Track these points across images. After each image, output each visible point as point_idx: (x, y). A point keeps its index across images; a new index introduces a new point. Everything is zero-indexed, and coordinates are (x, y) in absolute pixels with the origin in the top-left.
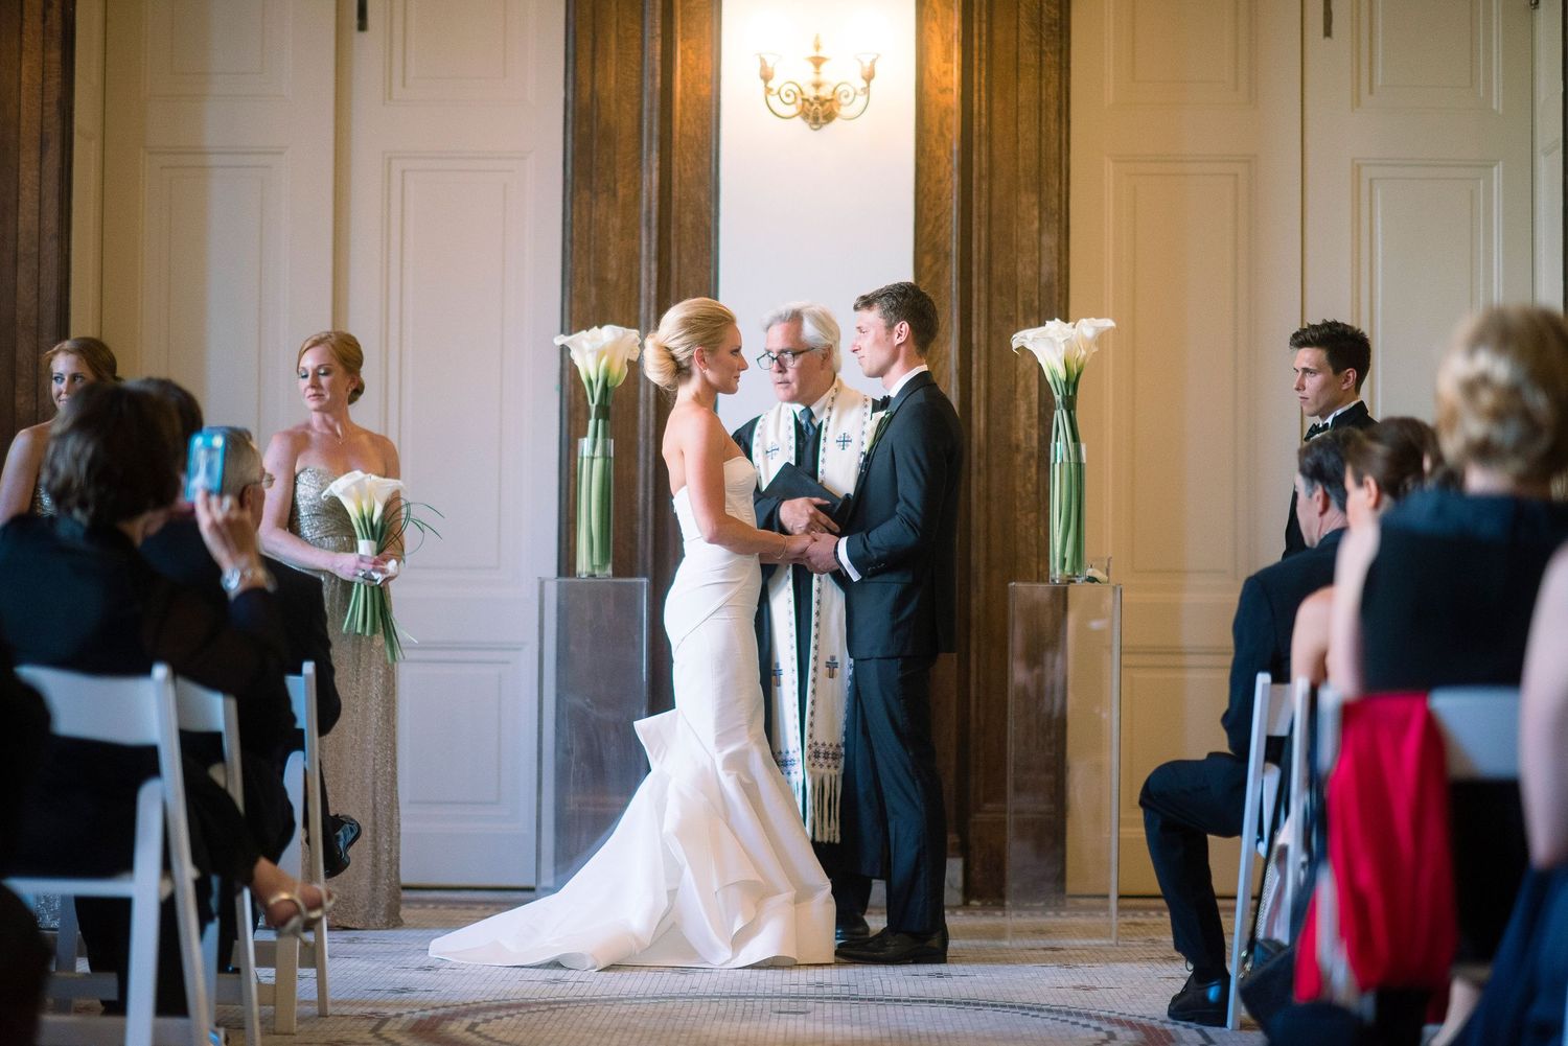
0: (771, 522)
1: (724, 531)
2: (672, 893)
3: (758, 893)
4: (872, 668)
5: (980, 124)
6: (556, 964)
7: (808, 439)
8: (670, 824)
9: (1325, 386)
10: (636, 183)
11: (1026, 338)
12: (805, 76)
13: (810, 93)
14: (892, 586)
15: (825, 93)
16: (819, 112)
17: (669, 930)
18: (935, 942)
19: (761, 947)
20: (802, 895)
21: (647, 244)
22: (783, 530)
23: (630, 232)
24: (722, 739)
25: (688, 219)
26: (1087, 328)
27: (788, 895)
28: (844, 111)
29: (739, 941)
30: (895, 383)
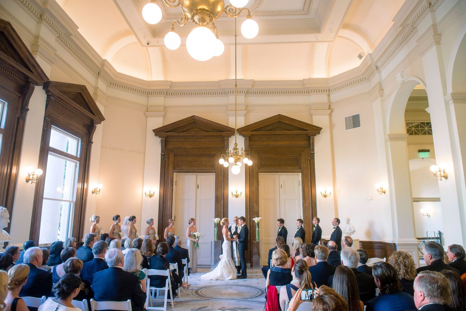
0: (232, 238)
1: (228, 239)
2: (222, 272)
3: (230, 272)
4: (240, 251)
5: (251, 197)
6: (212, 280)
7: (236, 228)
8: (222, 266)
9: (280, 225)
10: (221, 203)
11: (254, 219)
12: (236, 193)
13: (236, 195)
14: (242, 244)
15: (237, 195)
16: (237, 196)
17: (222, 276)
18: (246, 276)
19: (230, 278)
20: (234, 272)
21: (222, 208)
22: (234, 238)
23: (221, 207)
24: (227, 258)
25: (226, 206)
26: (259, 218)
27: (233, 273)
28: (239, 196)
29: (228, 277)
30: (243, 225)
